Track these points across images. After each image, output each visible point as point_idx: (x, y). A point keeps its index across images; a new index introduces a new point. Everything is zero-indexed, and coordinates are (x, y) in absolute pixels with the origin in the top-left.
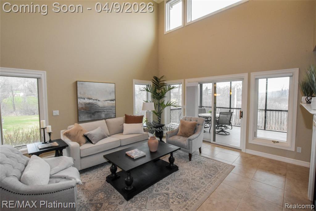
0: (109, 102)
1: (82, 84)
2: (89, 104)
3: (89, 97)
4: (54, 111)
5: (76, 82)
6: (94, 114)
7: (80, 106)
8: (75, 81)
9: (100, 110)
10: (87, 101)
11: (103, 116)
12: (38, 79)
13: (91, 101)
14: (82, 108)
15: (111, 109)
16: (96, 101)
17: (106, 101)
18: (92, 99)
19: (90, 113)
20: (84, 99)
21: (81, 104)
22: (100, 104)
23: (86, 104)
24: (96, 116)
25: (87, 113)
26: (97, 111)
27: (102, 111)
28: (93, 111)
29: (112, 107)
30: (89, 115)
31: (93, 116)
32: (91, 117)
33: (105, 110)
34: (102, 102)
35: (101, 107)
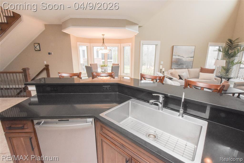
0: (189, 58)
1: (176, 47)
2: (178, 59)
3: (179, 55)
4: (161, 62)
5: (173, 47)
6: (179, 65)
7: (173, 60)
8: (173, 45)
9: (183, 63)
10: (177, 57)
11: (185, 67)
12: (156, 45)
13: (179, 57)
14: (174, 61)
15: (190, 63)
16: (182, 57)
17: (188, 57)
18: (180, 56)
19: (177, 64)
20: (176, 56)
21: (174, 59)
22: (184, 59)
23: (177, 59)
24: (181, 66)
25: (176, 64)
26: (182, 63)
27: (184, 64)
28: (179, 63)
29: (191, 62)
30: (177, 65)
31: (179, 66)
32: (178, 67)
33: (186, 64)
34: (186, 58)
35: (185, 62)
